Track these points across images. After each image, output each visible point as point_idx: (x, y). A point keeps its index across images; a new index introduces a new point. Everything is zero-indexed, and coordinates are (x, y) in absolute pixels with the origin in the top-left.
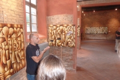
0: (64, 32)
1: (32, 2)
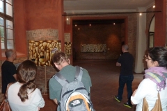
0: (49, 49)
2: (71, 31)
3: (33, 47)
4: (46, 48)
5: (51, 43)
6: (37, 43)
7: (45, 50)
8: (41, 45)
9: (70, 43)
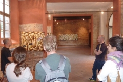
0: (36, 38)
1: (5, 12)
2: (52, 25)
3: (24, 37)
4: (33, 37)
5: (37, 34)
6: (27, 34)
8: (30, 35)
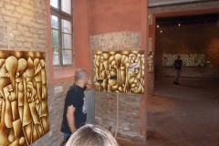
1: (63, 10)
2: (153, 35)
3: (100, 62)
4: (119, 63)
5: (127, 55)
6: (105, 55)
7: (119, 66)
8: (111, 58)
9: (151, 53)
